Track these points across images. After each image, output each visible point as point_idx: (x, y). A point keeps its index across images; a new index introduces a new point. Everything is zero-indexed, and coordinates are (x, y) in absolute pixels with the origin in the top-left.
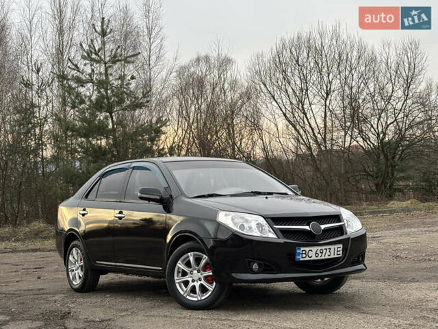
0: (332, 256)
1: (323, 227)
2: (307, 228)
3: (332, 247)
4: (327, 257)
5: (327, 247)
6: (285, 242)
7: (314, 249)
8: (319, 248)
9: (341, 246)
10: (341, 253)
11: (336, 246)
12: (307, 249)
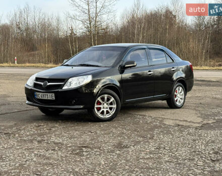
0: (49, 98)
1: (49, 84)
2: (42, 84)
3: (48, 94)
4: (46, 98)
5: (46, 94)
6: (31, 89)
7: (41, 94)
8: (42, 94)
9: (54, 94)
10: (54, 97)
11: (51, 94)
12: (38, 93)
